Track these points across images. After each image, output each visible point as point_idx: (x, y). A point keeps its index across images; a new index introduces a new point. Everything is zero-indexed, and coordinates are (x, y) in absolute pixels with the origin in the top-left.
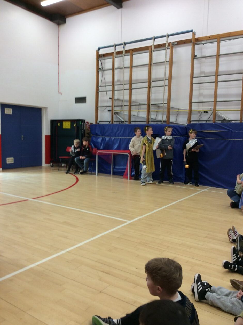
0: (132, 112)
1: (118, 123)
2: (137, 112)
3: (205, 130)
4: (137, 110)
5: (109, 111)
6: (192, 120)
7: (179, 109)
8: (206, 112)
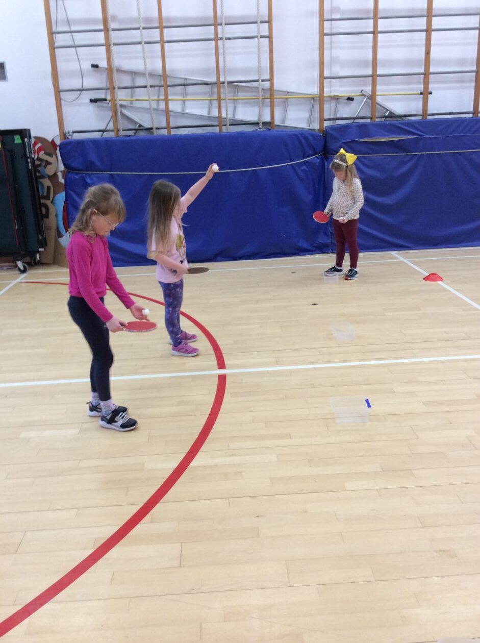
0: (169, 101)
1: (131, 133)
2: (181, 102)
3: (369, 136)
4: (181, 98)
5: (94, 101)
6: (326, 116)
7: (289, 92)
8: (350, 99)
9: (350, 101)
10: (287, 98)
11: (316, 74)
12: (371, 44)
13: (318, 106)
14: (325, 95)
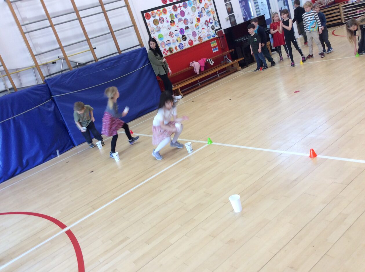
6: (44, 75)
7: (17, 69)
8: (54, 63)
9: (54, 64)
10: (18, 72)
11: (29, 55)
12: (52, 32)
13: (38, 71)
14: (39, 64)
